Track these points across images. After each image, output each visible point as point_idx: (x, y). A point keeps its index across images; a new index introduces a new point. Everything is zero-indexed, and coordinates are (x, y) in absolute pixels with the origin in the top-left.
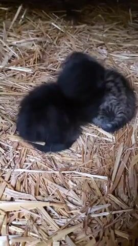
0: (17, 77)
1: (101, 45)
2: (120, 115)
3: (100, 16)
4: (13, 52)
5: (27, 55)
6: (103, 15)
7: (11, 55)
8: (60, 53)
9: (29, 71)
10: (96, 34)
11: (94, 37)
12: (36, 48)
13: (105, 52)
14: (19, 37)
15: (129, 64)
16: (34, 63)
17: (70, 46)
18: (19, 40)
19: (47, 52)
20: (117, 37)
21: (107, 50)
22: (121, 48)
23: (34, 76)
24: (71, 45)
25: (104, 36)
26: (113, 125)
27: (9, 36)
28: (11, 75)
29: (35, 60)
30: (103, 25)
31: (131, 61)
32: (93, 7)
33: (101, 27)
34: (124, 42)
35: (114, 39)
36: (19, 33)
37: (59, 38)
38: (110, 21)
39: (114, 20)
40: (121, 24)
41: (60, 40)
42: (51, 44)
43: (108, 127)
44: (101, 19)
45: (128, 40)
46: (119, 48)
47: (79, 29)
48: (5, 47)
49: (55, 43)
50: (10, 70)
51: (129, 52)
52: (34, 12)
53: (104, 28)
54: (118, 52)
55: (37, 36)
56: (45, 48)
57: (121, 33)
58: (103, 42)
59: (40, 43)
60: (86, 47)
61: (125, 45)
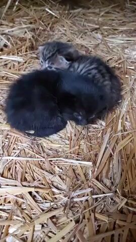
0: (9, 66)
1: (96, 29)
4: (5, 41)
5: (19, 42)
7: (3, 43)
8: (54, 39)
9: (21, 59)
10: (91, 18)
11: (89, 21)
12: (29, 35)
13: (100, 36)
14: (11, 24)
15: (124, 48)
16: (26, 51)
17: (64, 32)
18: (12, 27)
19: (40, 39)
20: (113, 20)
21: (102, 34)
22: (116, 32)
23: (25, 65)
24: (65, 30)
25: (100, 19)
27: (1, 24)
28: (3, 64)
29: (27, 48)
30: (100, 8)
31: (126, 45)
33: (97, 11)
34: (120, 25)
35: (110, 22)
36: (13, 20)
37: (54, 23)
38: (107, 3)
39: (110, 2)
40: (118, 6)
41: (55, 25)
42: (44, 30)
44: (99, 2)
45: (123, 24)
46: (114, 31)
47: (74, 13)
49: (48, 29)
50: (2, 59)
51: (124, 35)
53: (100, 11)
54: (114, 36)
55: (31, 23)
56: (39, 36)
57: (117, 16)
58: (97, 26)
59: (33, 30)
60: (80, 32)
61: (121, 29)
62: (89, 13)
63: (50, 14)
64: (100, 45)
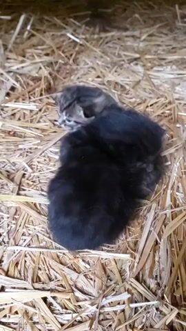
0: (18, 116)
1: (136, 59)
3: (137, 15)
4: (12, 82)
5: (31, 83)
6: (141, 15)
7: (9, 85)
8: (78, 75)
9: (33, 106)
10: (129, 44)
11: (126, 49)
12: (45, 72)
13: (141, 69)
14: (20, 59)
15: (174, 85)
16: (41, 95)
17: (91, 65)
19: (60, 77)
20: (159, 45)
21: (144, 66)
22: (163, 62)
23: (39, 115)
25: (142, 45)
27: (7, 58)
28: (10, 113)
29: (42, 91)
30: (140, 29)
31: (177, 81)
33: (137, 33)
34: (169, 52)
35: (154, 49)
38: (152, 22)
39: (156, 20)
40: (167, 25)
41: (80, 56)
42: (65, 64)
44: (139, 21)
45: (173, 51)
46: (161, 62)
47: (106, 37)
48: (2, 74)
49: (71, 61)
51: (174, 67)
53: (141, 33)
54: (160, 69)
55: (47, 55)
56: (58, 71)
57: (165, 40)
58: (137, 56)
59: (50, 64)
60: (114, 64)
61: (171, 57)
62: (127, 36)
64: (142, 82)
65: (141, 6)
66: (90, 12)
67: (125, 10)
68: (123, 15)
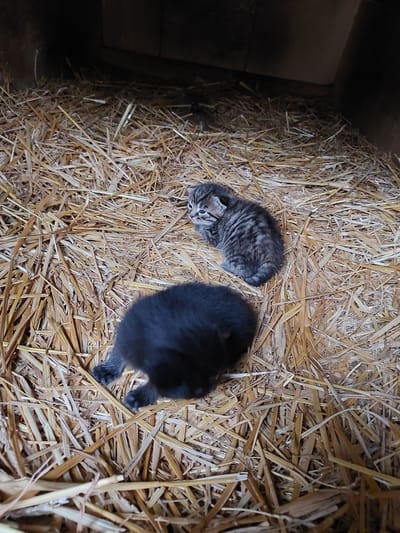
0: (130, 207)
1: (243, 164)
2: (265, 265)
3: (242, 116)
4: (123, 172)
5: (142, 177)
6: (247, 116)
7: (120, 176)
8: (184, 174)
9: (147, 200)
10: (235, 146)
11: (233, 151)
12: (153, 167)
13: (249, 174)
14: (129, 150)
15: (282, 194)
16: (152, 190)
17: (199, 164)
18: (129, 154)
19: (167, 173)
20: (266, 152)
21: (252, 171)
22: (271, 170)
23: (152, 208)
24: (201, 162)
25: (248, 149)
26: (260, 278)
27: (113, 148)
28: (123, 205)
29: (153, 185)
30: (247, 132)
31: (285, 190)
32: (232, 102)
33: (243, 136)
34: (277, 160)
35: (262, 155)
36: (128, 144)
37: (184, 151)
38: (257, 125)
39: (263, 124)
40: (273, 132)
41: (186, 154)
42: (172, 160)
43: (255, 282)
44: (244, 122)
45: (281, 159)
46: (269, 169)
47: (212, 137)
48: (111, 164)
49: (178, 159)
50: (121, 198)
51: (282, 176)
52: (143, 106)
53: (248, 137)
54: (268, 175)
55: (153, 149)
56: (165, 167)
57: (273, 147)
58: (245, 160)
59: (158, 159)
60: (221, 166)
61: (278, 166)
62: (232, 138)
63: (180, 137)
64: (251, 187)
65: (246, 106)
66: (190, 106)
67: (229, 108)
68: (227, 114)
